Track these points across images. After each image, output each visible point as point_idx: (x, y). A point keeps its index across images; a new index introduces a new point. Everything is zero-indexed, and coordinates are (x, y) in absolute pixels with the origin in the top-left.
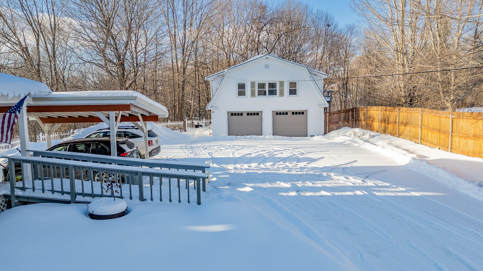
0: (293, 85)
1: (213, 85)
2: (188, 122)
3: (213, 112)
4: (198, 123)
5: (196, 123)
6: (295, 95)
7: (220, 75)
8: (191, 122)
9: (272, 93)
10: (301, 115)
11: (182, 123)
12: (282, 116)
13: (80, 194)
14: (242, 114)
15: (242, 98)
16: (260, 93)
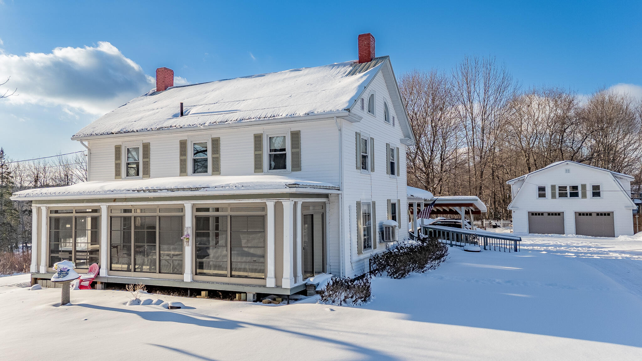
0: (596, 187)
1: (514, 188)
2: (486, 222)
3: (514, 212)
4: (496, 224)
5: (494, 223)
6: (599, 197)
7: (520, 179)
8: (489, 222)
9: (574, 194)
10: (607, 217)
11: (480, 223)
12: (585, 216)
13: (454, 245)
14: (542, 214)
15: (542, 199)
16: (561, 195)
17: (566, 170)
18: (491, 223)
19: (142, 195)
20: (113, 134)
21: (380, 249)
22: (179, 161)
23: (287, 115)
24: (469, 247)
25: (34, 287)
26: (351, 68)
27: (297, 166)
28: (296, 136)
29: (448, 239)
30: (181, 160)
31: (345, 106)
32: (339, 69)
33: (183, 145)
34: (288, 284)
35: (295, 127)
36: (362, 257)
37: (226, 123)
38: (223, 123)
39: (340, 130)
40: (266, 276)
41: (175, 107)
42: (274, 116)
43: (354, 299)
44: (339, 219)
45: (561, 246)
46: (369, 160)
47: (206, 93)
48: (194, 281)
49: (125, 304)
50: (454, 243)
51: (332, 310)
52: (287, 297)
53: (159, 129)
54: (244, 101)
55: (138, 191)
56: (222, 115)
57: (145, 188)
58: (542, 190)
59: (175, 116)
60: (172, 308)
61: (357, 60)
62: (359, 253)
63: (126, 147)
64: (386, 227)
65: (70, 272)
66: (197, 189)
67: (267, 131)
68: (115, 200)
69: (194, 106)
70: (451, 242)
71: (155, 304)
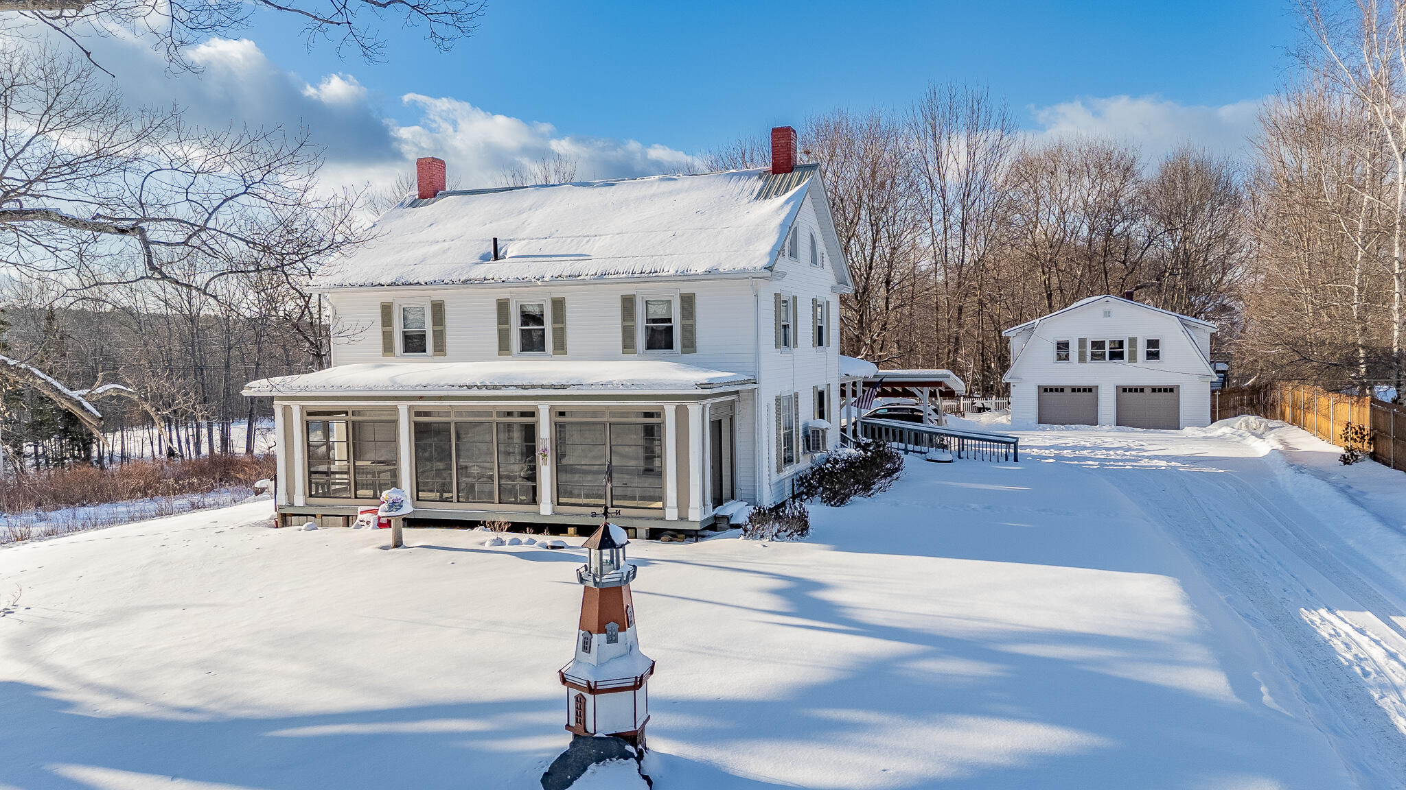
0: (1153, 343)
1: (1015, 345)
2: (965, 402)
3: (1014, 386)
4: (983, 404)
5: (979, 403)
6: (1158, 361)
7: (1027, 328)
8: (970, 402)
9: (1116, 355)
10: (1168, 394)
11: (954, 403)
12: (1133, 394)
13: (911, 451)
14: (1062, 390)
15: (1063, 364)
16: (1095, 357)
17: (1105, 312)
18: (974, 404)
19: (475, 392)
20: (384, 285)
21: (804, 464)
22: (496, 332)
23: (677, 271)
24: (934, 453)
25: (308, 526)
26: (761, 183)
27: (690, 345)
28: (688, 302)
29: (901, 441)
30: (500, 331)
31: (765, 261)
32: (741, 184)
33: (503, 306)
34: (696, 515)
35: (687, 288)
36: (783, 475)
37: (579, 278)
38: (574, 279)
39: (756, 295)
40: (665, 505)
41: (477, 240)
42: (656, 272)
43: (789, 533)
44: (754, 423)
45: (1085, 448)
46: (791, 331)
47: (521, 212)
48: (555, 513)
49: (483, 544)
50: (910, 447)
51: (764, 546)
52: (694, 533)
53: (465, 282)
54: (597, 238)
55: (469, 387)
56: (568, 264)
57: (480, 383)
58: (1063, 346)
59: (485, 258)
60: (553, 547)
61: (770, 167)
62: (779, 470)
63: (400, 305)
64: (813, 431)
65: (404, 504)
66: (563, 387)
67: (643, 293)
68: (421, 398)
69: (511, 240)
70: (906, 446)
71: (526, 544)
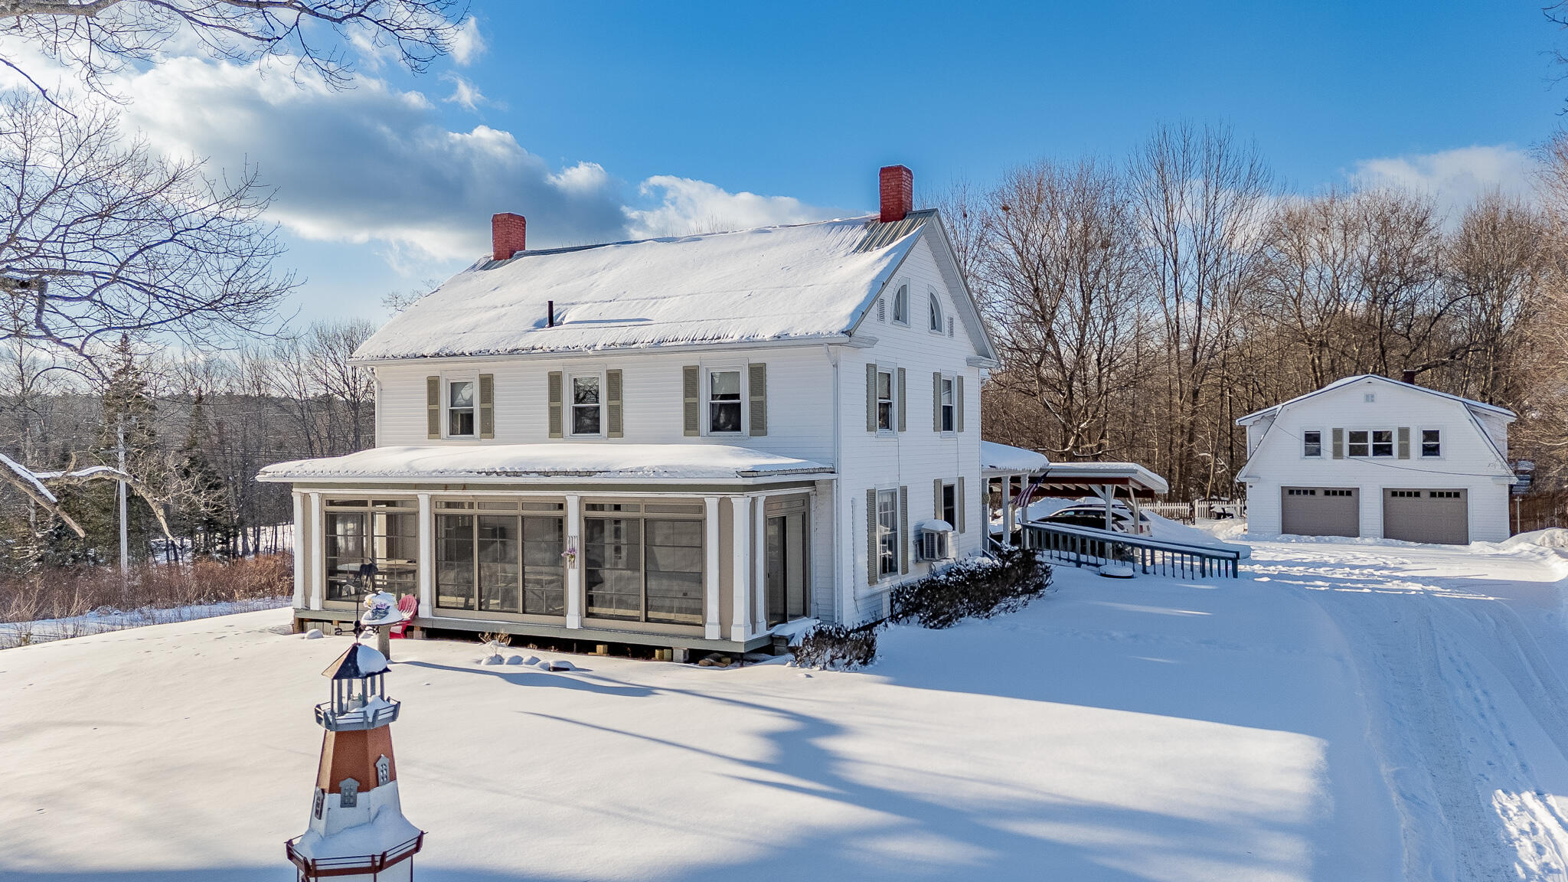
0: (1431, 435)
1: (1253, 435)
2: (1200, 506)
3: (1251, 487)
4: (1223, 509)
5: (1218, 508)
6: (1438, 457)
7: (1266, 415)
8: (1208, 506)
9: (1383, 450)
10: (1452, 499)
11: (1186, 507)
12: (1406, 499)
13: (1084, 563)
14: (1313, 493)
15: (1313, 460)
16: (1355, 451)
17: (1367, 396)
18: (1212, 508)
19: (494, 480)
20: (426, 357)
21: (915, 573)
22: (547, 411)
23: (743, 337)
25: (312, 634)
26: (865, 233)
27: (759, 426)
28: (758, 374)
29: (1073, 550)
30: (552, 409)
31: (844, 325)
32: (842, 234)
33: (555, 380)
34: (740, 636)
35: (756, 357)
36: (877, 588)
37: (634, 346)
38: (628, 347)
39: (836, 366)
40: (705, 621)
41: (536, 305)
42: (719, 338)
43: (847, 660)
44: (832, 523)
46: (894, 411)
47: (593, 273)
48: (583, 627)
49: (479, 662)
50: (1083, 558)
51: (808, 676)
52: (739, 656)
53: (511, 352)
54: (666, 300)
55: (488, 474)
56: (625, 330)
57: (500, 469)
58: (1312, 438)
59: (539, 325)
60: (556, 669)
61: (877, 214)
62: (872, 581)
63: (447, 380)
64: (927, 534)
65: (390, 611)
66: (589, 474)
67: (706, 362)
68: (446, 487)
69: (573, 304)
70: (1078, 557)
71: (527, 663)
